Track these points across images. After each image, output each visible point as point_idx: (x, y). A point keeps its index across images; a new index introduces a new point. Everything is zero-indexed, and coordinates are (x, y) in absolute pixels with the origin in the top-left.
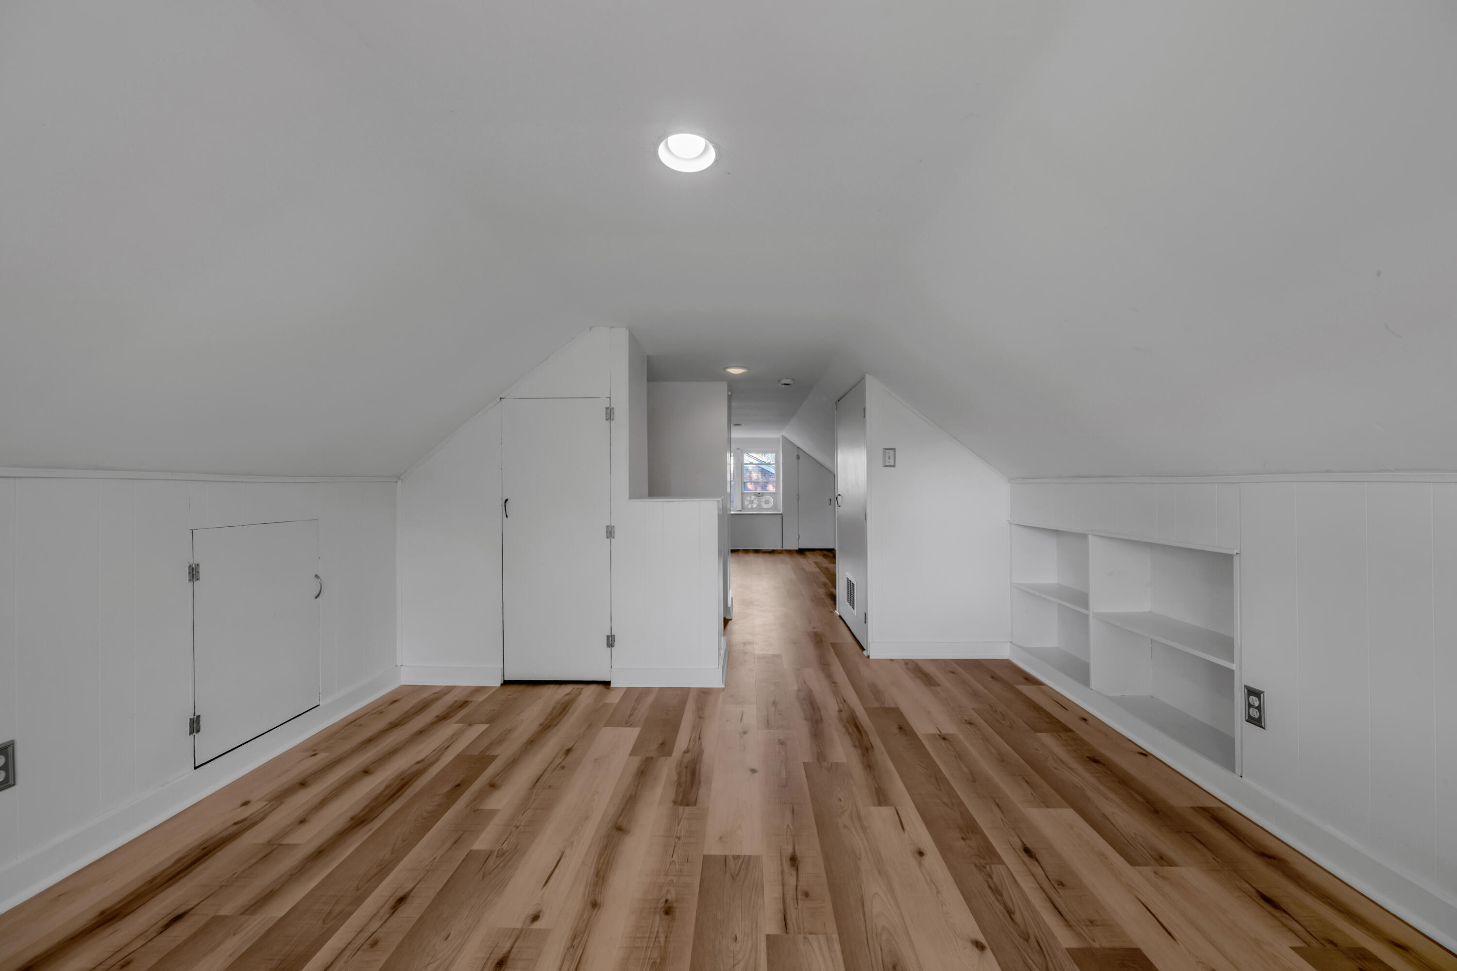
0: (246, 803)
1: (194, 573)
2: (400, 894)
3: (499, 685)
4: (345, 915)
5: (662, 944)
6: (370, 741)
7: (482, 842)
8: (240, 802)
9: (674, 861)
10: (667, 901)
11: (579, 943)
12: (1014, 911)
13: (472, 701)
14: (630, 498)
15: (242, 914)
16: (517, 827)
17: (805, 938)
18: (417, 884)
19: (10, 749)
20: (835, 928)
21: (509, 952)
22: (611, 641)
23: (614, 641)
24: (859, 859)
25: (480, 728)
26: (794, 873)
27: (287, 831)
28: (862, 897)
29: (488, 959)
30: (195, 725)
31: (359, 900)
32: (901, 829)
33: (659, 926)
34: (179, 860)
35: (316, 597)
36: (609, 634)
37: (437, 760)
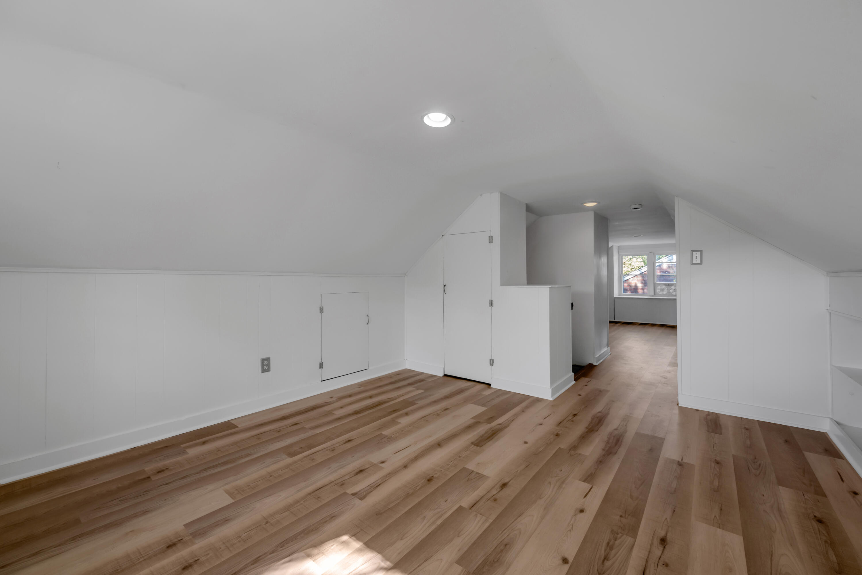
0: (332, 397)
1: (321, 310)
2: (350, 439)
3: (441, 376)
4: (332, 439)
5: (417, 489)
6: (380, 387)
7: (386, 432)
8: (330, 397)
9: (449, 464)
10: (432, 476)
11: (389, 476)
12: (610, 560)
13: (426, 380)
14: (501, 285)
15: (309, 429)
16: (402, 431)
17: (476, 515)
18: (357, 438)
19: (269, 359)
20: (494, 519)
21: (366, 469)
22: (492, 363)
23: (493, 363)
24: (540, 499)
25: (420, 391)
26: (499, 490)
27: (335, 409)
28: (523, 513)
29: (359, 468)
30: (321, 366)
31: (338, 436)
32: (584, 495)
33: (421, 484)
34: (306, 409)
35: (367, 324)
36: (491, 359)
37: (396, 399)
